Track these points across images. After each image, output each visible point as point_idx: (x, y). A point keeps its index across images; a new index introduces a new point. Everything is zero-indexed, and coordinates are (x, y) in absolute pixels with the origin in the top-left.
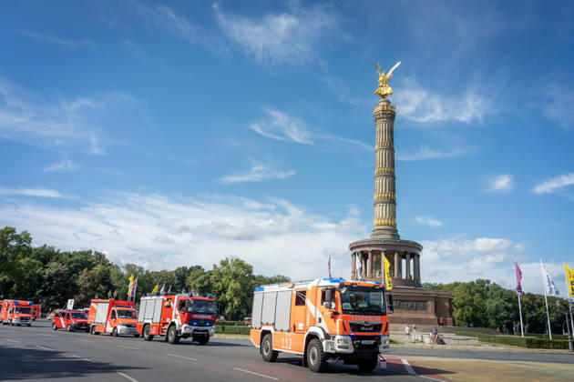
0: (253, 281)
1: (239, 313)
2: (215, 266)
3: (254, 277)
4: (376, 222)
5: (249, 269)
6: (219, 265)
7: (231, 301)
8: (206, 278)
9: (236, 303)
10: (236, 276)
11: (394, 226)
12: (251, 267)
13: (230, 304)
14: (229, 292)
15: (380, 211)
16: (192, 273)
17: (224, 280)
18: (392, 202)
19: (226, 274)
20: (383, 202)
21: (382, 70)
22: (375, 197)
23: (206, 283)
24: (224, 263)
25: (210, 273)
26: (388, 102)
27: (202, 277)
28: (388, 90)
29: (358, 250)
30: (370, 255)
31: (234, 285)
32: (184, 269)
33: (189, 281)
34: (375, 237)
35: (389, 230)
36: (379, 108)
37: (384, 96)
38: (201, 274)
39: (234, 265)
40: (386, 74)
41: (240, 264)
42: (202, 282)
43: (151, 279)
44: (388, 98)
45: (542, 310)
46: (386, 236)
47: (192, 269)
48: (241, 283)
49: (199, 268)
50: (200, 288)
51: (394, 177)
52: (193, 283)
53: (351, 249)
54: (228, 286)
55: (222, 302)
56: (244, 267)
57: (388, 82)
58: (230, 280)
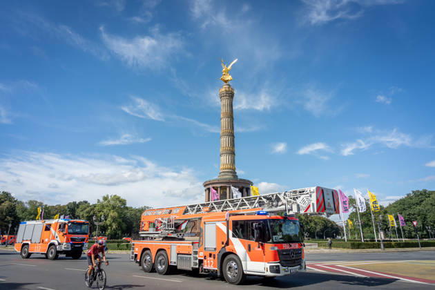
0: (126, 211)
1: (116, 234)
2: (99, 200)
3: (127, 208)
4: (221, 167)
5: (123, 202)
6: (101, 200)
7: (111, 225)
8: (92, 210)
9: (114, 227)
10: (114, 208)
11: (234, 169)
12: (125, 201)
13: (109, 228)
14: (109, 219)
15: (225, 159)
16: (80, 206)
17: (105, 210)
18: (232, 153)
19: (107, 206)
20: (226, 153)
21: (224, 64)
22: (221, 150)
23: (92, 213)
24: (105, 199)
25: (95, 206)
26: (228, 85)
27: (88, 209)
28: (229, 77)
29: (210, 186)
30: (219, 189)
31: (113, 214)
32: (74, 203)
33: (78, 212)
34: (222, 177)
35: (231, 172)
36: (223, 90)
37: (226, 81)
38: (88, 206)
39: (113, 199)
40: (227, 66)
41: (118, 199)
42: (88, 212)
43: (49, 211)
44: (229, 83)
45: (312, 224)
46: (229, 176)
47: (80, 203)
48: (118, 213)
49: (86, 202)
50: (88, 216)
51: (233, 136)
52: (81, 213)
53: (205, 186)
54: (108, 215)
55: (103, 227)
56: (120, 201)
57: (229, 72)
58: (110, 210)
